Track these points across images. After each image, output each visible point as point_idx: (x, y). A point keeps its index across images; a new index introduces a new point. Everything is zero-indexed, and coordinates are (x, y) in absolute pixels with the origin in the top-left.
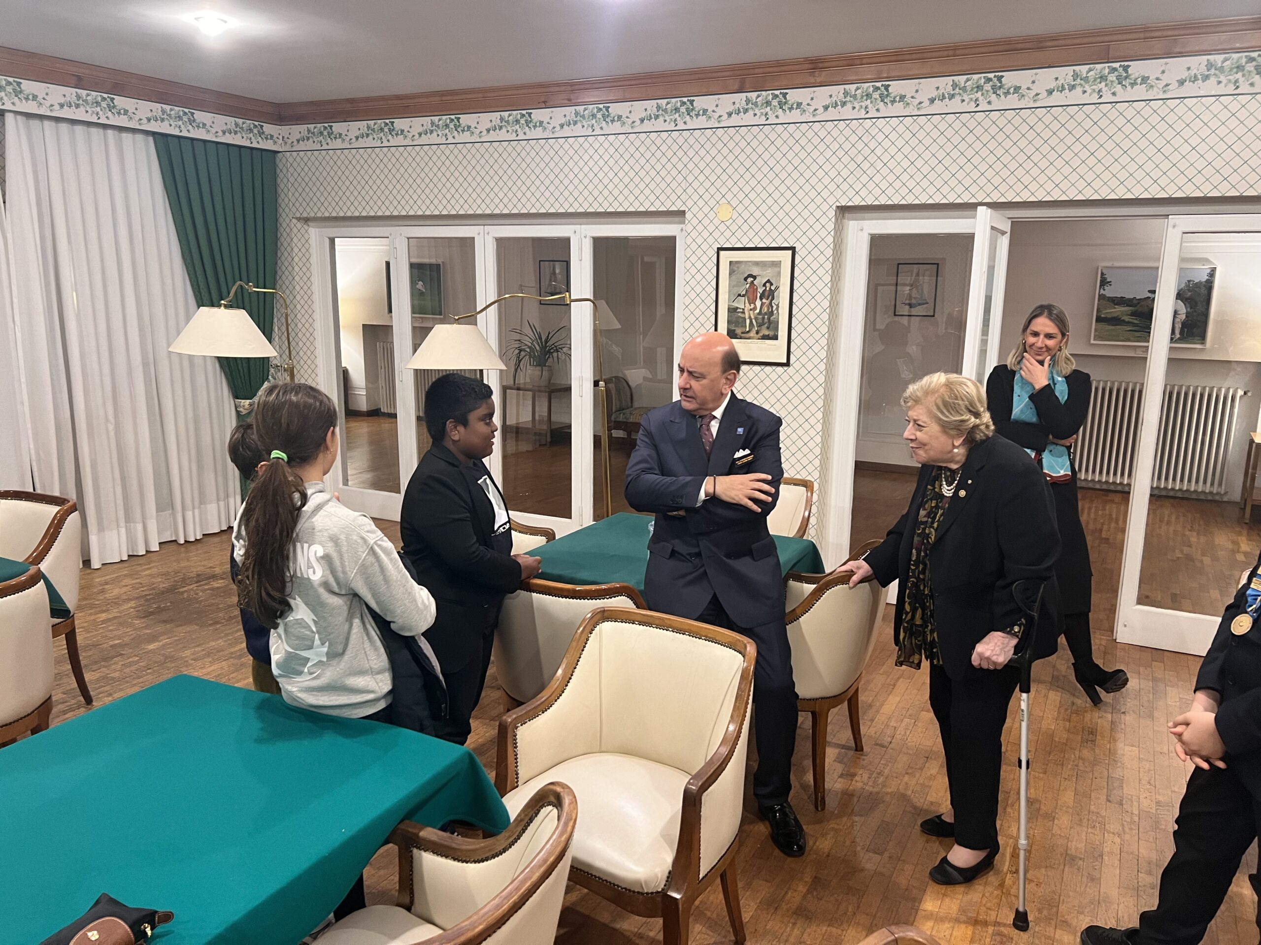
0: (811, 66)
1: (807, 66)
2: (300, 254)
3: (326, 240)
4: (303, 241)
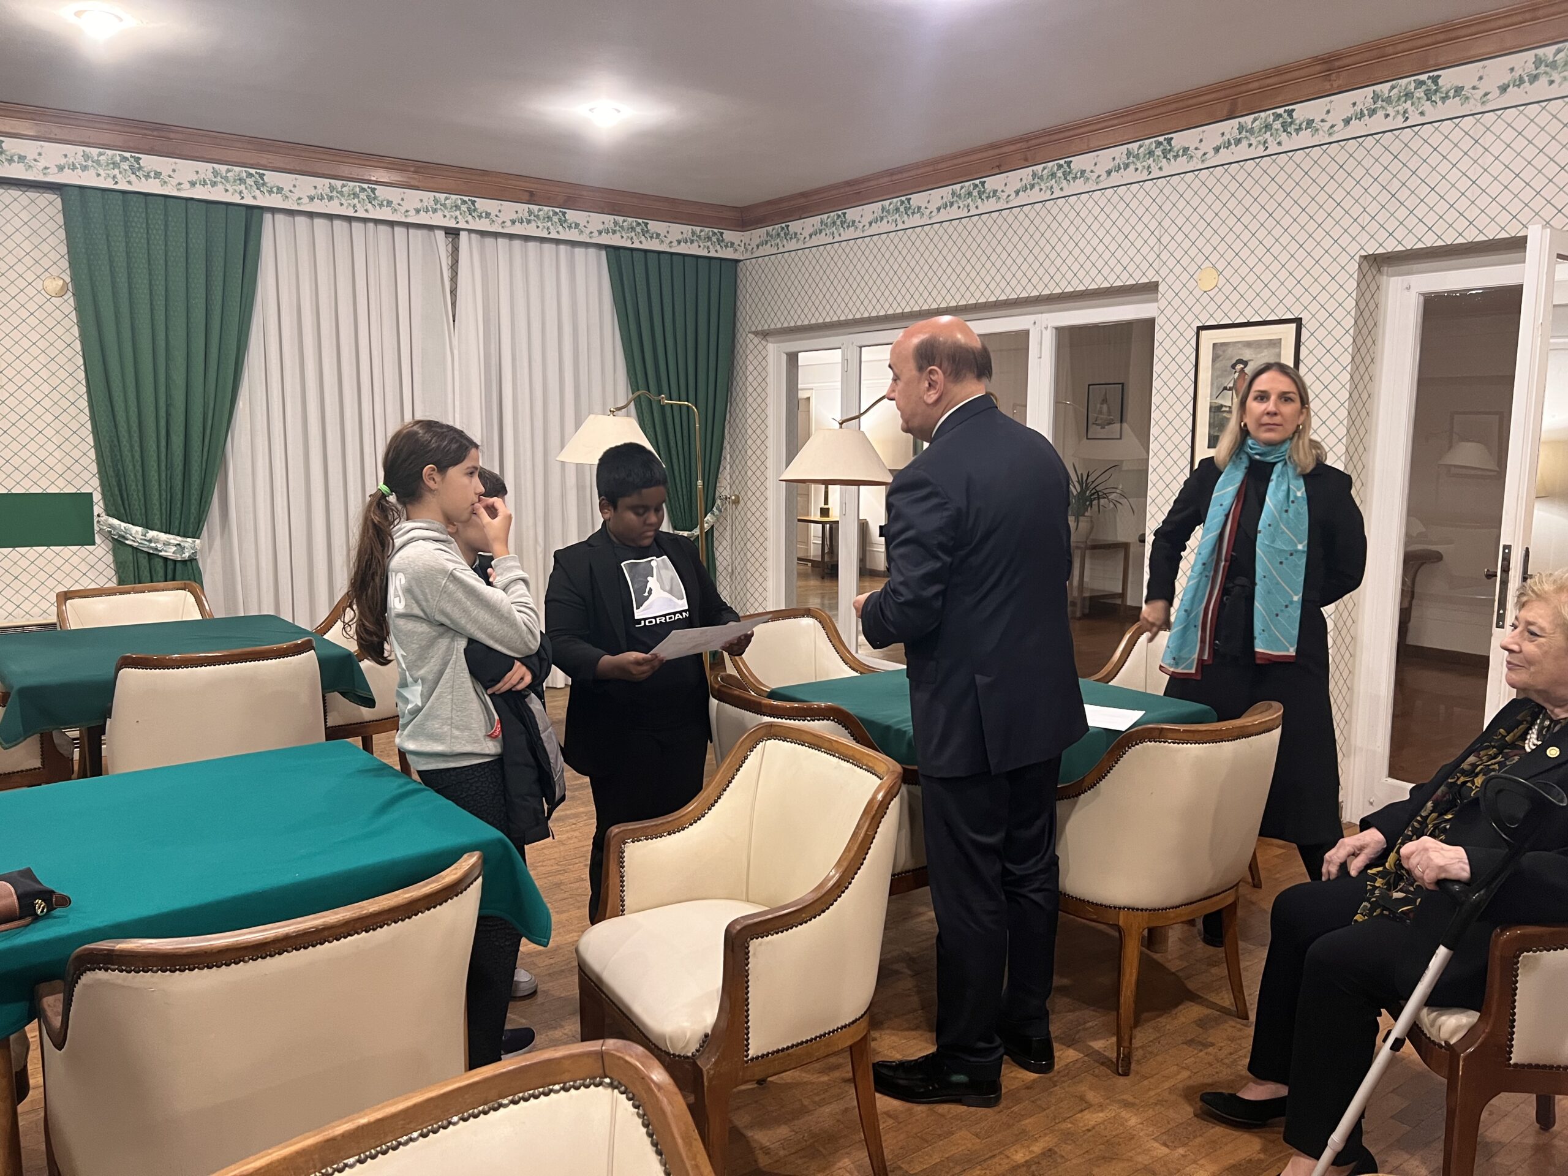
0: (1325, 67)
1: (1318, 68)
2: (755, 373)
3: (784, 357)
4: (760, 358)
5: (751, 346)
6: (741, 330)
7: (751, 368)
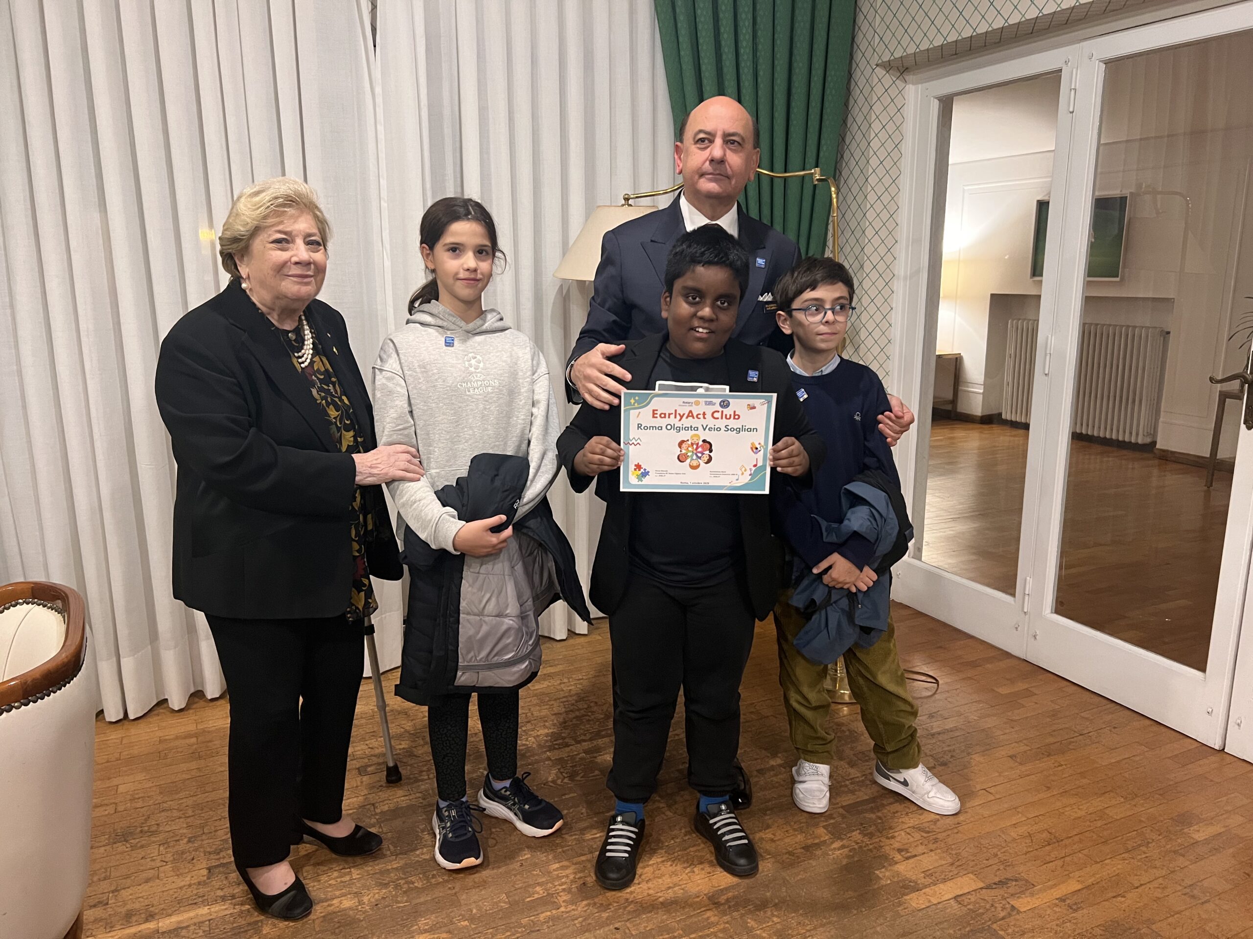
2: (883, 135)
3: (935, 105)
4: (892, 110)
5: (879, 89)
6: (863, 64)
7: (876, 126)
